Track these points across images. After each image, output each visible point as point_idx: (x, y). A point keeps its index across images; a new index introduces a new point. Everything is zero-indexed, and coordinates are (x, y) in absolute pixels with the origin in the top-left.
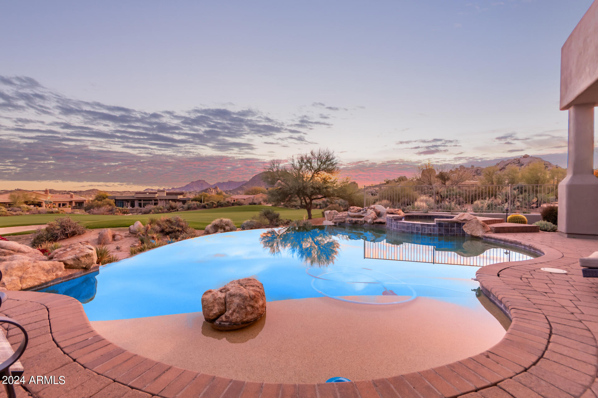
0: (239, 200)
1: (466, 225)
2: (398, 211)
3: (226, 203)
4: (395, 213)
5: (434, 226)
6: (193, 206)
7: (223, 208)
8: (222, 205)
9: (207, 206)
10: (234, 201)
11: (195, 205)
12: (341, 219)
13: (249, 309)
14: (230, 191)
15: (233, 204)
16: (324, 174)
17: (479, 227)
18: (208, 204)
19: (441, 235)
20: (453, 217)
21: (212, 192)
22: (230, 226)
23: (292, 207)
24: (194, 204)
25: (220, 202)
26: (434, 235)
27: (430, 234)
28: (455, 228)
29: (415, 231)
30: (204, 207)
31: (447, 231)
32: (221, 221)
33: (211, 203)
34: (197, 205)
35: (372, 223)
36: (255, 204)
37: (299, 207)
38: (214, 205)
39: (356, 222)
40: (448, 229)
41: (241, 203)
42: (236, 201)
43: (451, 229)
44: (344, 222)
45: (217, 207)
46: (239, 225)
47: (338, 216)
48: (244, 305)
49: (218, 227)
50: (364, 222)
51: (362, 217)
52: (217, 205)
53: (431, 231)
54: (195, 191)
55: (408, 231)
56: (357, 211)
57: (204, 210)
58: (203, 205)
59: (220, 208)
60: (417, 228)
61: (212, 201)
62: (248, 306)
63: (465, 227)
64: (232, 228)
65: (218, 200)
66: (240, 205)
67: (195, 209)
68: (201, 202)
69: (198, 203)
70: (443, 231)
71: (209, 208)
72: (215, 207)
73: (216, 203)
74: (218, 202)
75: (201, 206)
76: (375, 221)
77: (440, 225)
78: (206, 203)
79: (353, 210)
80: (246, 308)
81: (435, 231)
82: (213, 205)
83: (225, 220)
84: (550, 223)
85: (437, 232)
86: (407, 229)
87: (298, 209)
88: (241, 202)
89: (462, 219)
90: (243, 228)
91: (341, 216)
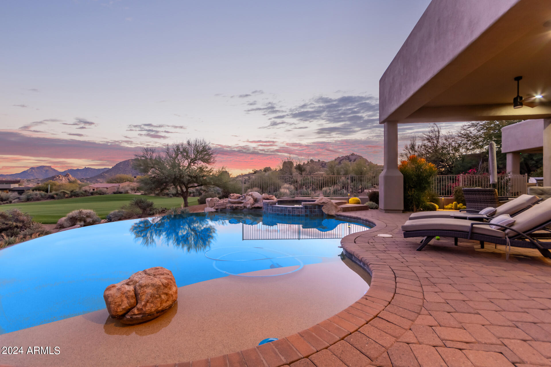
0: (101, 189)
1: (324, 206)
2: (272, 197)
3: (83, 193)
4: (270, 198)
5: (301, 208)
6: (35, 196)
7: (79, 198)
8: (78, 194)
9: (55, 196)
10: (94, 190)
11: (38, 195)
12: (223, 205)
13: (163, 296)
14: (87, 179)
15: (92, 194)
16: (201, 164)
17: (333, 208)
18: (57, 194)
19: (307, 216)
20: (315, 201)
21: (62, 180)
22: (92, 218)
23: (164, 196)
24: (36, 195)
25: (75, 191)
26: (302, 216)
27: (299, 215)
28: (317, 209)
29: (287, 213)
30: (52, 197)
31: (311, 212)
32: (80, 212)
33: (61, 192)
34: (41, 195)
35: (251, 208)
36: (121, 193)
37: (171, 195)
38: (66, 195)
39: (236, 208)
40: (312, 210)
41: (103, 193)
42: (95, 190)
43: (314, 211)
44: (225, 208)
45: (71, 197)
46: (104, 216)
47: (219, 202)
48: (158, 294)
49: (77, 219)
50: (243, 207)
51: (241, 203)
52: (70, 195)
53: (299, 213)
54: (37, 179)
55: (282, 213)
56: (237, 198)
57: (52, 200)
58: (50, 195)
59: (74, 198)
60: (289, 210)
61: (63, 190)
62: (162, 294)
63: (324, 208)
64: (94, 220)
65: (72, 189)
66: (101, 194)
67: (38, 200)
68: (47, 191)
69: (43, 193)
70: (309, 212)
71: (58, 199)
72: (67, 198)
73: (68, 192)
74: (72, 192)
75: (47, 196)
76: (253, 206)
77: (306, 207)
78: (54, 192)
79: (233, 197)
80: (160, 297)
81: (303, 213)
82: (64, 195)
83: (85, 211)
84: (374, 203)
85: (303, 214)
86: (281, 212)
87: (171, 197)
88: (103, 191)
89: (321, 202)
90: (110, 220)
91: (222, 202)
